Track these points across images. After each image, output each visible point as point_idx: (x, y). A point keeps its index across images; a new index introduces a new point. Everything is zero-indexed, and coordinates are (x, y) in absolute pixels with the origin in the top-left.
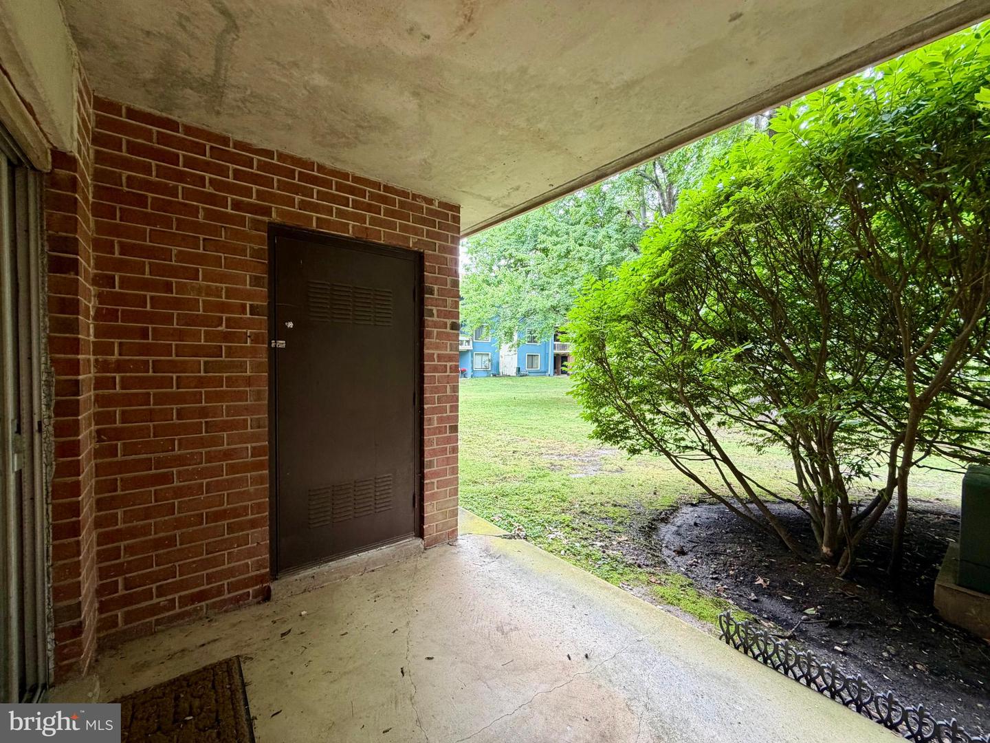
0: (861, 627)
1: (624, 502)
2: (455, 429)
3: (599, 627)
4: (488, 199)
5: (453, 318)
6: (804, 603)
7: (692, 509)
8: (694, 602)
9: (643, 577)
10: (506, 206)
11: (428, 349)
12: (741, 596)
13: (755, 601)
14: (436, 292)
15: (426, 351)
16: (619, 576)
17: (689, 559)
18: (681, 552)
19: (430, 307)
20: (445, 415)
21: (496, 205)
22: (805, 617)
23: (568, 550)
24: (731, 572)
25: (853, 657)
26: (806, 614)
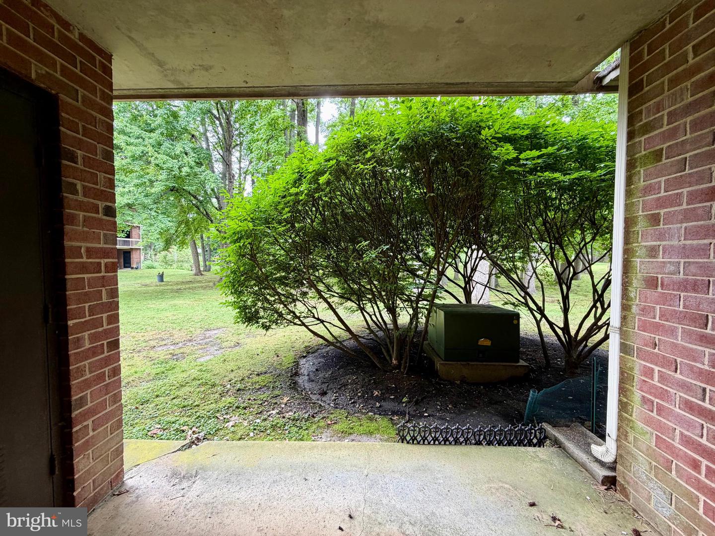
0: (425, 398)
1: (264, 370)
2: (115, 345)
3: (336, 484)
4: (160, 64)
5: (106, 200)
6: (400, 396)
7: (305, 360)
8: (361, 425)
9: (322, 424)
10: (178, 82)
11: (70, 240)
12: (372, 407)
13: (380, 406)
14: (80, 160)
15: (67, 243)
16: (307, 431)
17: (331, 396)
18: (324, 394)
19: (70, 180)
20: (100, 329)
21: (166, 76)
22: (404, 404)
23: (255, 429)
24: (359, 394)
25: (433, 416)
26: (404, 403)
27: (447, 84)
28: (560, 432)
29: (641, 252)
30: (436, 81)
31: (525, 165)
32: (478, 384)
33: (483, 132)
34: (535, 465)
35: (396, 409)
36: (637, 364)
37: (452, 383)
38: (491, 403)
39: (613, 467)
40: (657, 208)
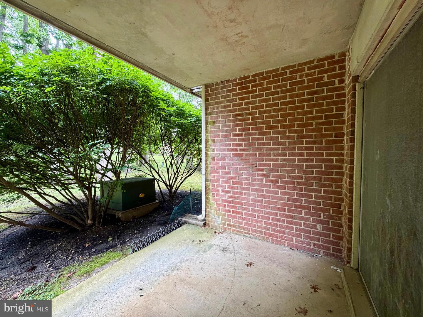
3: (118, 288)
6: (105, 239)
9: (63, 279)
12: (89, 254)
13: (95, 250)
16: (53, 290)
18: (33, 268)
24: (73, 252)
25: (131, 239)
26: (110, 241)
27: (151, 68)
28: (186, 218)
29: (211, 150)
30: (147, 65)
31: (166, 112)
32: (141, 217)
33: (153, 93)
34: (185, 231)
35: (107, 246)
36: (210, 184)
37: (129, 222)
38: (152, 222)
39: (204, 220)
40: (214, 138)
